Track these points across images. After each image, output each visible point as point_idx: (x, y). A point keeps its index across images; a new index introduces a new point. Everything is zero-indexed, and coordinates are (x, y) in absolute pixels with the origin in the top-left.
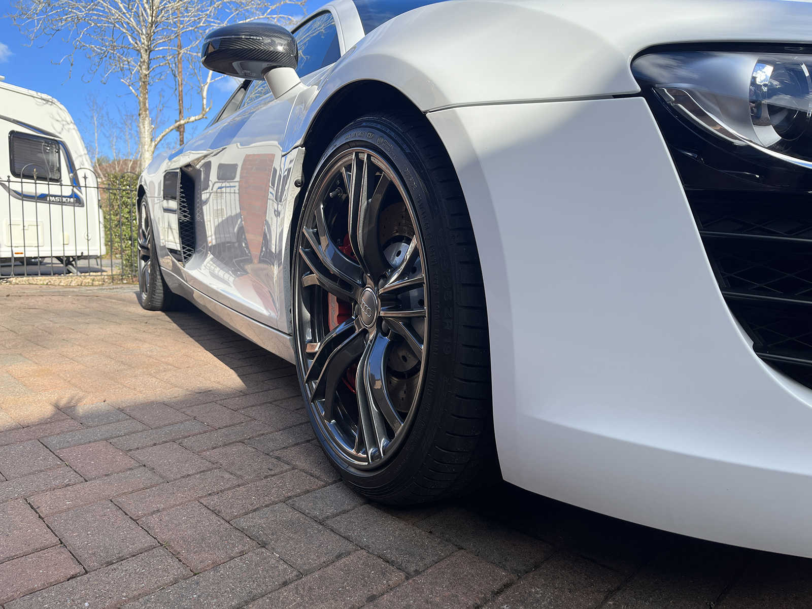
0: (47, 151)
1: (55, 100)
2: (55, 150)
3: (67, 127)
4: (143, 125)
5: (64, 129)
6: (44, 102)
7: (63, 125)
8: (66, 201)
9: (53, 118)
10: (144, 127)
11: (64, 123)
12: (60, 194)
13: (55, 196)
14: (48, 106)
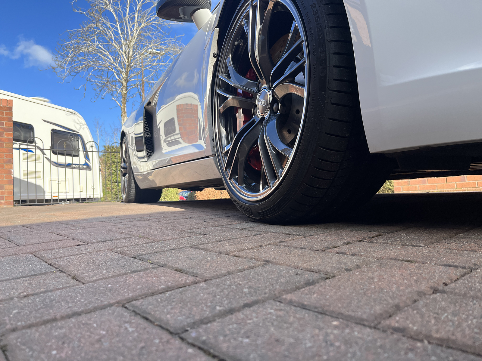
0: (72, 140)
1: (76, 112)
2: (76, 139)
4: (123, 121)
5: (81, 128)
6: (71, 113)
8: (82, 167)
9: (75, 122)
11: (81, 125)
12: (78, 163)
13: (76, 165)
14: (72, 116)
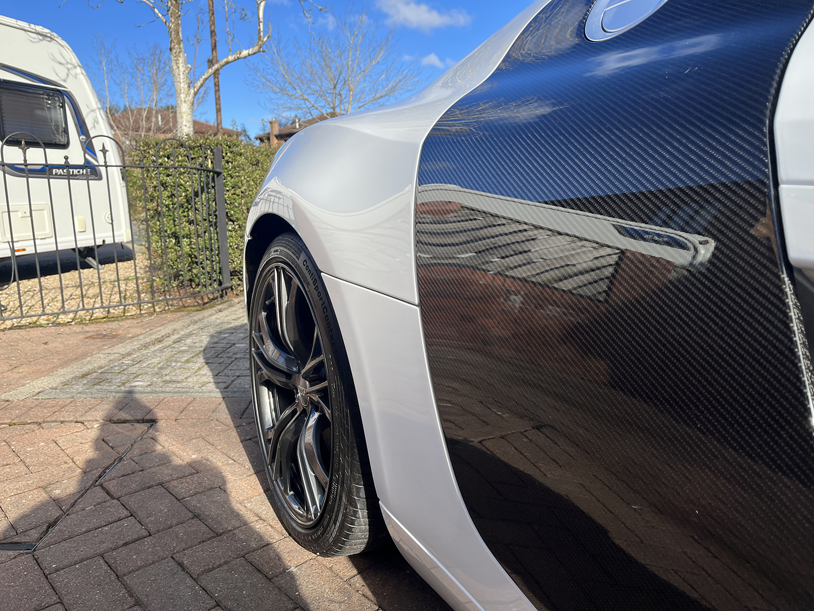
0: (48, 106)
1: (54, 34)
3: (73, 72)
4: (177, 63)
6: (40, 38)
8: (77, 173)
10: (178, 67)
13: (63, 168)
14: (45, 43)
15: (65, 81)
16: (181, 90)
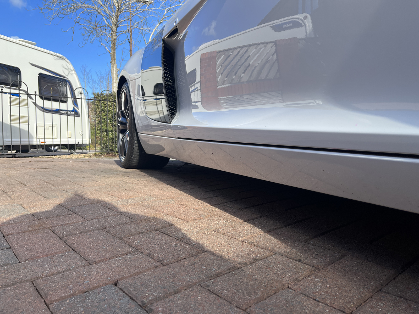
0: (61, 85)
1: (64, 57)
2: (64, 85)
3: (71, 72)
4: (113, 68)
5: (70, 74)
6: (59, 58)
7: (69, 71)
8: (70, 113)
9: (64, 67)
10: (113, 69)
11: (70, 70)
12: (66, 109)
13: (64, 111)
14: (60, 60)
15: (67, 76)
16: (114, 78)
